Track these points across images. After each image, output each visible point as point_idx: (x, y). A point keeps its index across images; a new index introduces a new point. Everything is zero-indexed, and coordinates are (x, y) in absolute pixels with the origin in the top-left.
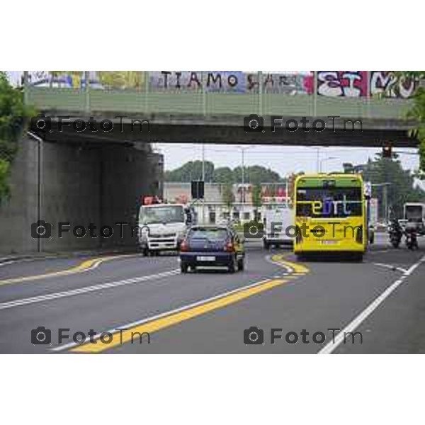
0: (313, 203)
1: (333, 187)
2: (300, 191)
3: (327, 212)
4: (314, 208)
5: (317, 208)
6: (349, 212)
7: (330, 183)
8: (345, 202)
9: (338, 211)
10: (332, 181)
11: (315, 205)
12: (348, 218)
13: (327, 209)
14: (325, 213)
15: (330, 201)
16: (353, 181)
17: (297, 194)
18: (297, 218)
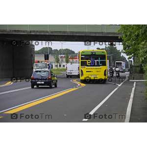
0: (87, 61)
1: (95, 55)
2: (82, 56)
3: (93, 65)
4: (88, 63)
5: (89, 63)
6: (101, 65)
7: (94, 53)
8: (99, 61)
9: (97, 64)
10: (94, 52)
11: (88, 62)
12: (101, 66)
13: (93, 63)
14: (92, 65)
15: (94, 60)
16: (102, 52)
17: (81, 57)
18: (81, 66)
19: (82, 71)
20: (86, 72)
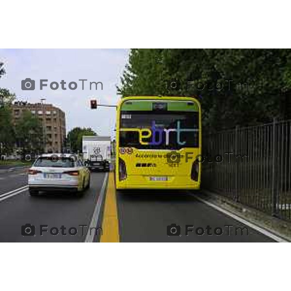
1: (165, 112)
2: (124, 117)
7: (161, 107)
9: (170, 141)
10: (162, 104)
12: (182, 149)
16: (189, 104)
17: (121, 119)
18: (120, 148)
19: (122, 163)
20: (135, 165)
